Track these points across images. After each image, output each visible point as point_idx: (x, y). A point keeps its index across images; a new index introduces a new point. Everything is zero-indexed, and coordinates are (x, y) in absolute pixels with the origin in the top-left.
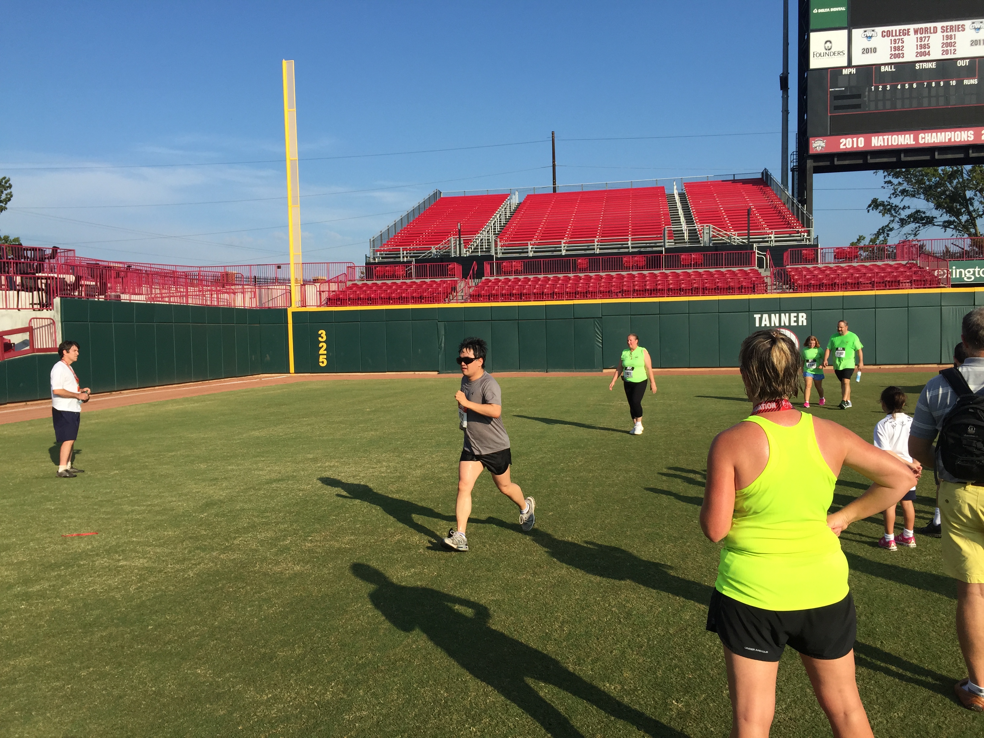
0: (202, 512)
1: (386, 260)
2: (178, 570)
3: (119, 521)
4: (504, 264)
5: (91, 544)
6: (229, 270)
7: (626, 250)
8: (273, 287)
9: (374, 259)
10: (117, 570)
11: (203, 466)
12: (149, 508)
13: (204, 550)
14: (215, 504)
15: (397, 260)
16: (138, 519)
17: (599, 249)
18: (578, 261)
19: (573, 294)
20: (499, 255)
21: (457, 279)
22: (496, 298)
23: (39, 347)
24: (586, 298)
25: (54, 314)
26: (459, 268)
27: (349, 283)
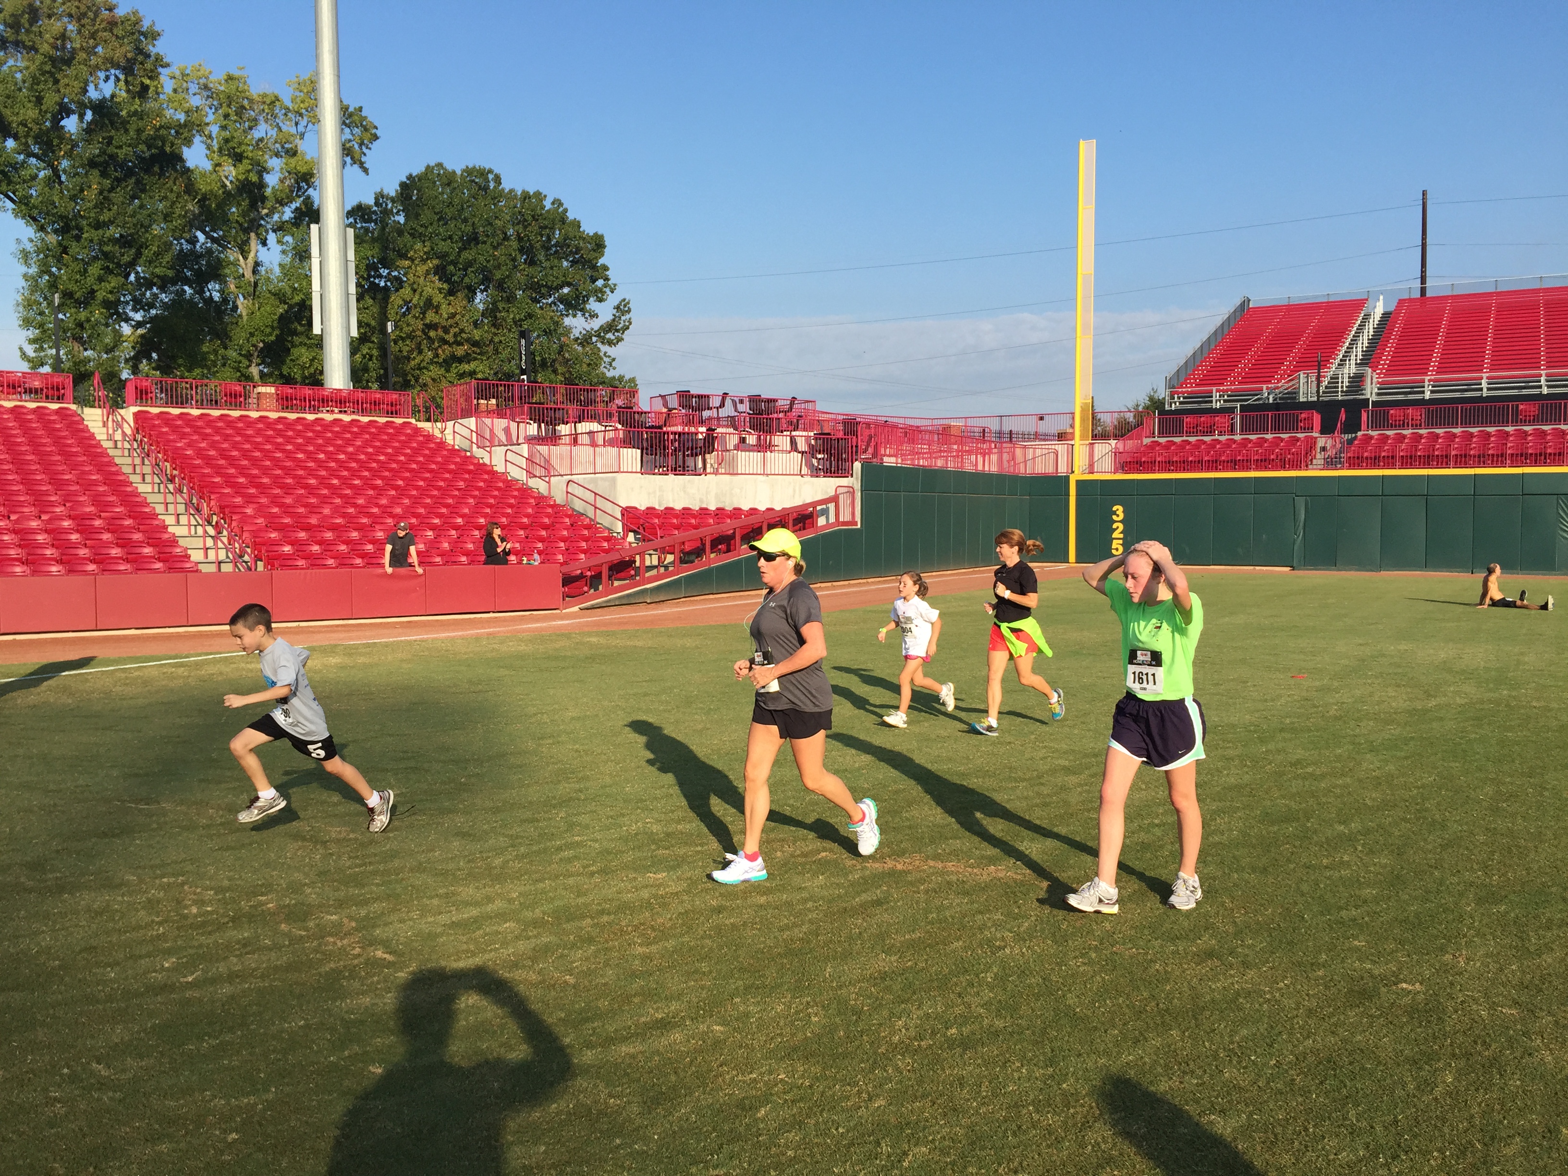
1: (1189, 406)
4: (1391, 412)
9: (1171, 405)
15: (1208, 406)
17: (1549, 387)
18: (1521, 407)
19: (1521, 458)
20: (1374, 398)
21: (1315, 434)
22: (1389, 462)
23: (841, 519)
24: (1545, 464)
25: (854, 481)
26: (1317, 418)
27: (1147, 441)
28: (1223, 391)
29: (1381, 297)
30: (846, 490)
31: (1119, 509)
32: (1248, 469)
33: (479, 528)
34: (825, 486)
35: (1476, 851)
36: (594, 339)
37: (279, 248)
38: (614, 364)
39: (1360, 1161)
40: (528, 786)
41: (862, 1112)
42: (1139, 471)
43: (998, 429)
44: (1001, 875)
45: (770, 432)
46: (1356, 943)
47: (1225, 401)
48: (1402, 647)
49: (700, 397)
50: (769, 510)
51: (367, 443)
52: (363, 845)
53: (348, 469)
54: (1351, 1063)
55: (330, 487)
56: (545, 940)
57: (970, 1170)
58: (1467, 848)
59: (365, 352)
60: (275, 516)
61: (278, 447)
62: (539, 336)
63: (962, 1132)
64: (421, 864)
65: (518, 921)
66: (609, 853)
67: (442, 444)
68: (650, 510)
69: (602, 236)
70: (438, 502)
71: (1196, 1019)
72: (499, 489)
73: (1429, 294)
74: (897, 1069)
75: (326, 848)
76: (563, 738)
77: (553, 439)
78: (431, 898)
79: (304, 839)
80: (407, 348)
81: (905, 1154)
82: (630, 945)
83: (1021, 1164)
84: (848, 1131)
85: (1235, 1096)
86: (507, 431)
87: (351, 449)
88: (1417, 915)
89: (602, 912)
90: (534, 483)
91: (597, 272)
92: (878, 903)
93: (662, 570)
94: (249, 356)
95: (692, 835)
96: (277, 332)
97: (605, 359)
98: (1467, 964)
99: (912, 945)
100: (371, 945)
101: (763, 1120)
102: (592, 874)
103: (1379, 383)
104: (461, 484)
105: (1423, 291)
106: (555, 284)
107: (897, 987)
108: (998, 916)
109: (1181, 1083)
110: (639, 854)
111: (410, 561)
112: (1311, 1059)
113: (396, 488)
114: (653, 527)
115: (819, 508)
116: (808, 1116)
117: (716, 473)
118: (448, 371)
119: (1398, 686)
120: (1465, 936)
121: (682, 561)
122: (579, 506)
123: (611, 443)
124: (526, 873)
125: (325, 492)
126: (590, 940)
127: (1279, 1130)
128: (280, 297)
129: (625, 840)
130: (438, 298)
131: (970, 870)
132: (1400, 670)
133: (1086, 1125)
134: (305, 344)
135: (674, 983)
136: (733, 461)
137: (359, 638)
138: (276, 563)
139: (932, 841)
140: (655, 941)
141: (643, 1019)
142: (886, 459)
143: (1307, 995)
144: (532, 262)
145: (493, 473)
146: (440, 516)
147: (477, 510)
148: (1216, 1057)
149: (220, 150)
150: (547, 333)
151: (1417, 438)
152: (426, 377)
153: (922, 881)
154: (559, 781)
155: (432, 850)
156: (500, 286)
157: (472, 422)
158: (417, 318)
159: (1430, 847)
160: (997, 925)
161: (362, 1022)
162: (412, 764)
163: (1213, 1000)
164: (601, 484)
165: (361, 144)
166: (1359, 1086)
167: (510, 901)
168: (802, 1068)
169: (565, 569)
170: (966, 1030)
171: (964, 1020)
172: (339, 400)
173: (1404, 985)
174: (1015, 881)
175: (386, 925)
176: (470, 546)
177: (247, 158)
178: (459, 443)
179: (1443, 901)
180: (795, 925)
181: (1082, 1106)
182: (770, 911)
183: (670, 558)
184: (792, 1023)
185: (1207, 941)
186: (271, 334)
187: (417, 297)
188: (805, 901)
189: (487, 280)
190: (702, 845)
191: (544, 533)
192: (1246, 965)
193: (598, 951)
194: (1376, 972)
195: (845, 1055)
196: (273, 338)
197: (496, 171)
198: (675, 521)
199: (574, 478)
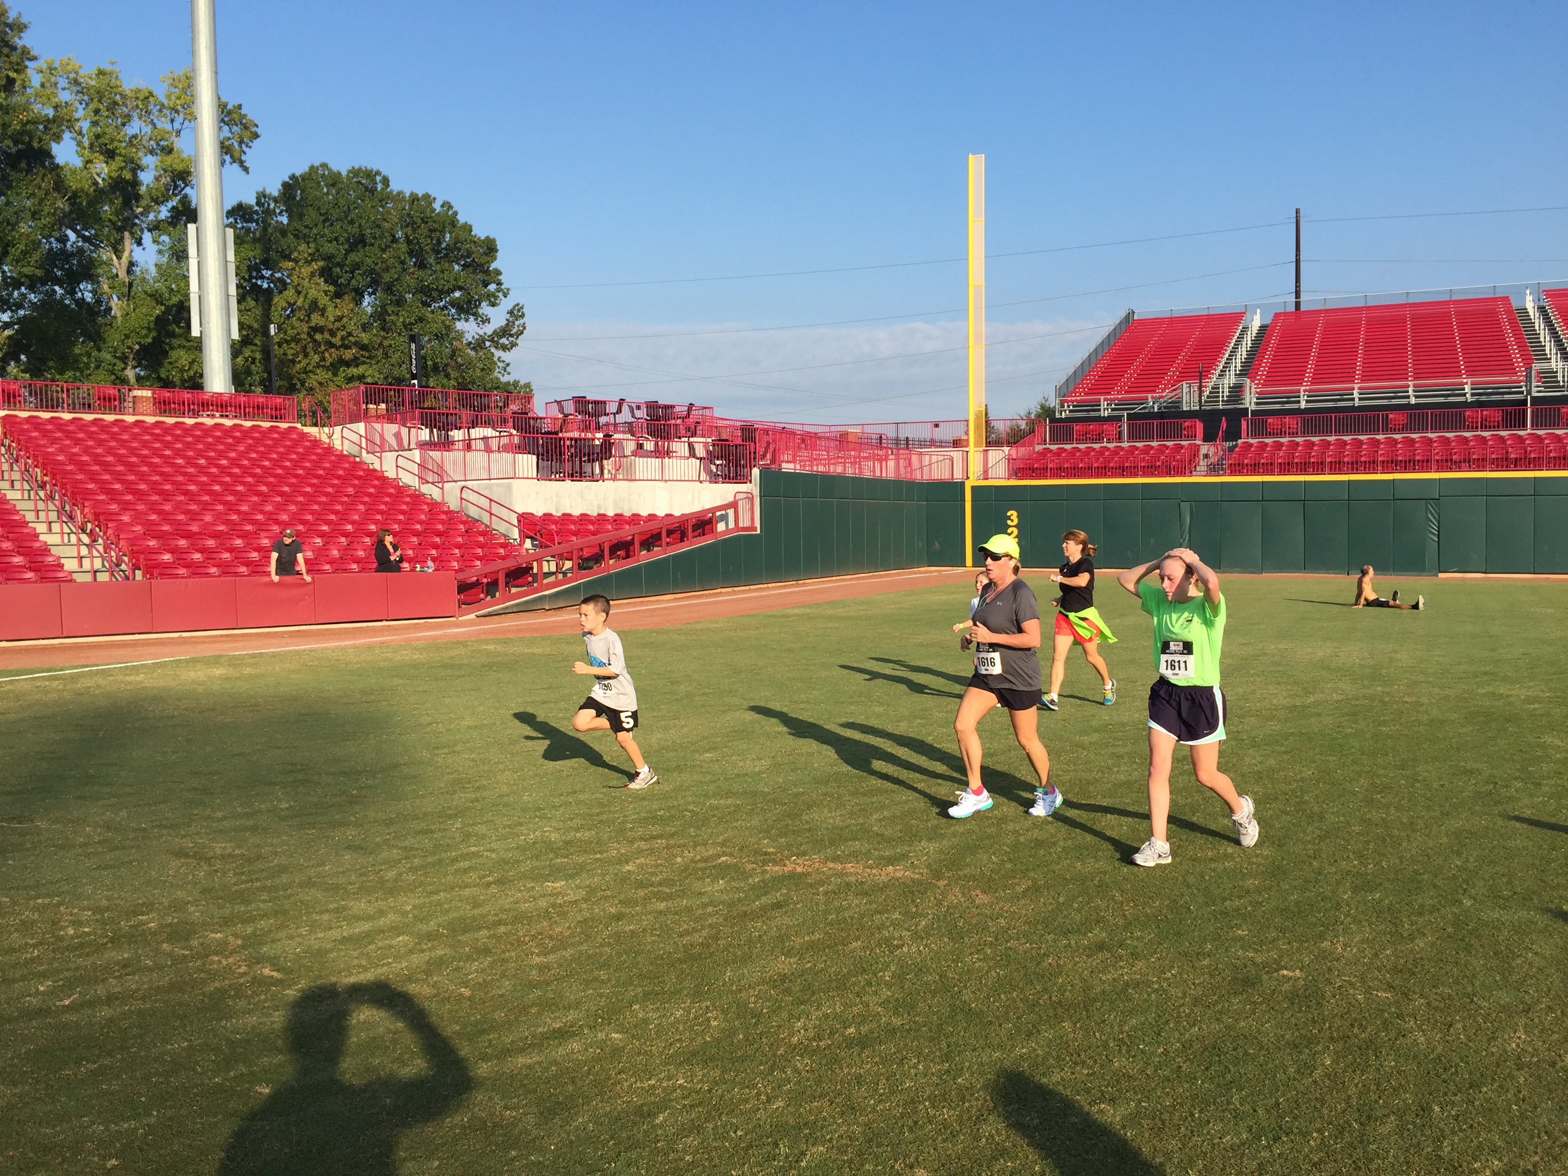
1: (1078, 415)
4: (1269, 421)
7: (1462, 399)
15: (1097, 414)
17: (1416, 397)
18: (1391, 416)
19: (1391, 465)
20: (1253, 407)
21: (1198, 442)
22: (1268, 469)
23: (741, 525)
24: (1414, 470)
25: (753, 487)
26: (1200, 427)
27: (1039, 448)
28: (1111, 400)
29: (1258, 311)
30: (745, 495)
31: (1013, 514)
32: (1135, 475)
33: (370, 534)
34: (724, 492)
35: (1352, 842)
36: (488, 344)
37: (155, 247)
38: (508, 369)
39: (1243, 1144)
40: (423, 796)
41: (762, 1114)
42: (1032, 477)
43: (895, 435)
44: (899, 874)
45: (668, 437)
46: (1240, 932)
47: (1113, 410)
48: (1282, 646)
49: (596, 402)
50: (668, 516)
51: (250, 449)
52: (249, 861)
53: (230, 475)
54: (1235, 1049)
55: (211, 493)
56: (439, 952)
57: (867, 1167)
58: (1344, 839)
59: (247, 355)
60: (153, 523)
61: (156, 453)
62: (430, 341)
63: (859, 1129)
64: (310, 879)
65: (411, 934)
66: (508, 862)
67: (329, 450)
68: (547, 517)
69: (494, 240)
70: (327, 508)
71: (1087, 1011)
72: (390, 495)
73: (1303, 308)
74: (796, 1071)
75: (210, 865)
76: (459, 748)
77: (446, 445)
78: (322, 913)
79: (187, 856)
80: (292, 352)
81: (803, 1154)
82: (527, 955)
83: (917, 1159)
84: (746, 1134)
85: (1124, 1085)
86: (398, 436)
87: (233, 455)
88: (1297, 903)
89: (499, 923)
90: (426, 489)
91: (491, 276)
92: (778, 906)
93: (560, 576)
94: (124, 359)
95: (591, 842)
96: (154, 334)
97: (499, 364)
98: (1344, 950)
99: (812, 946)
100: (258, 963)
101: (661, 1126)
102: (489, 885)
103: (1257, 393)
104: (351, 491)
105: (1298, 305)
106: (446, 288)
107: (796, 988)
108: (896, 915)
109: (1073, 1073)
110: (538, 864)
111: (298, 568)
112: (1197, 1046)
113: (282, 494)
114: (550, 534)
115: (718, 514)
116: (707, 1121)
117: (614, 479)
118: (335, 374)
119: (1279, 684)
120: (1342, 923)
121: (581, 567)
122: (474, 512)
123: (506, 449)
124: (420, 886)
125: (206, 498)
126: (487, 951)
127: (1166, 1116)
128: (156, 297)
129: (522, 849)
130: (324, 300)
131: (868, 870)
132: (1280, 669)
133: (980, 1119)
134: (184, 347)
135: (572, 992)
136: (632, 465)
137: (244, 648)
138: (156, 572)
139: (832, 843)
140: (554, 950)
141: (540, 1030)
142: (784, 465)
143: (1194, 984)
144: (422, 265)
145: (383, 479)
146: (328, 522)
147: (367, 517)
148: (1106, 1046)
149: (92, 146)
150: (439, 337)
151: (1294, 445)
152: (312, 381)
153: (821, 883)
154: (455, 792)
155: (323, 864)
156: (389, 288)
157: (361, 427)
158: (301, 321)
159: (1309, 838)
160: (896, 924)
161: (248, 1041)
162: (300, 776)
163: (1103, 992)
164: (496, 490)
165: (241, 142)
166: (1242, 1071)
167: (404, 914)
168: (701, 1073)
169: (461, 576)
170: (864, 1029)
171: (862, 1019)
172: (220, 404)
173: (1285, 972)
174: (913, 880)
175: (273, 941)
176: (361, 553)
177: (120, 155)
178: (347, 448)
179: (1321, 890)
180: (695, 930)
181: (977, 1099)
182: (670, 917)
183: (568, 564)
184: (691, 1028)
185: (1098, 934)
186: (147, 336)
187: (302, 299)
188: (704, 906)
189: (375, 283)
190: (601, 852)
191: (437, 540)
192: (1135, 956)
193: (494, 962)
194: (1259, 960)
195: (743, 1059)
196: (149, 340)
197: (384, 172)
198: (573, 527)
199: (468, 484)
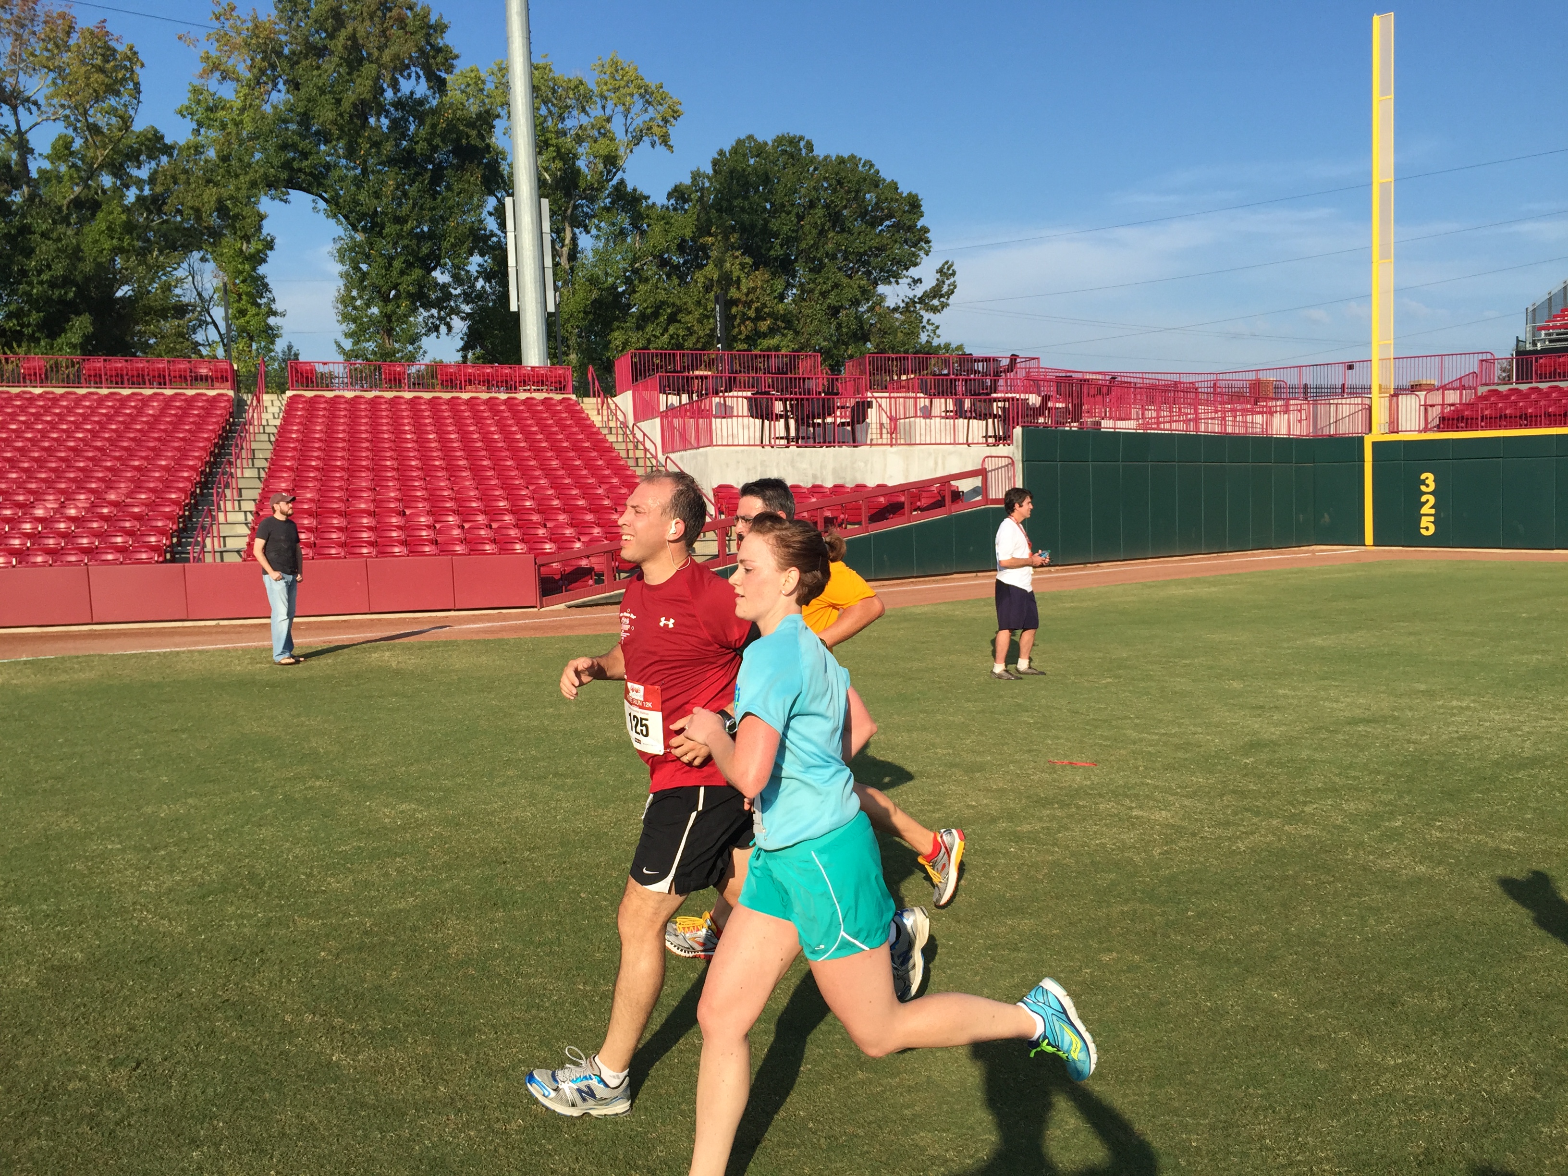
0: (1246, 755)
2: (1220, 837)
3: (1123, 752)
5: (1090, 779)
6: (1263, 376)
8: (1340, 401)
9: (1535, 344)
10: (1132, 823)
11: (1236, 685)
12: (1164, 738)
13: (1257, 814)
14: (1265, 746)
16: (1149, 752)
23: (992, 496)
25: (1014, 450)
27: (1482, 390)
31: (1429, 478)
42: (1457, 429)
69: (918, 195)
91: (917, 235)
115: (955, 483)
144: (841, 230)
157: (630, 395)
186: (584, 320)
197: (809, 138)
